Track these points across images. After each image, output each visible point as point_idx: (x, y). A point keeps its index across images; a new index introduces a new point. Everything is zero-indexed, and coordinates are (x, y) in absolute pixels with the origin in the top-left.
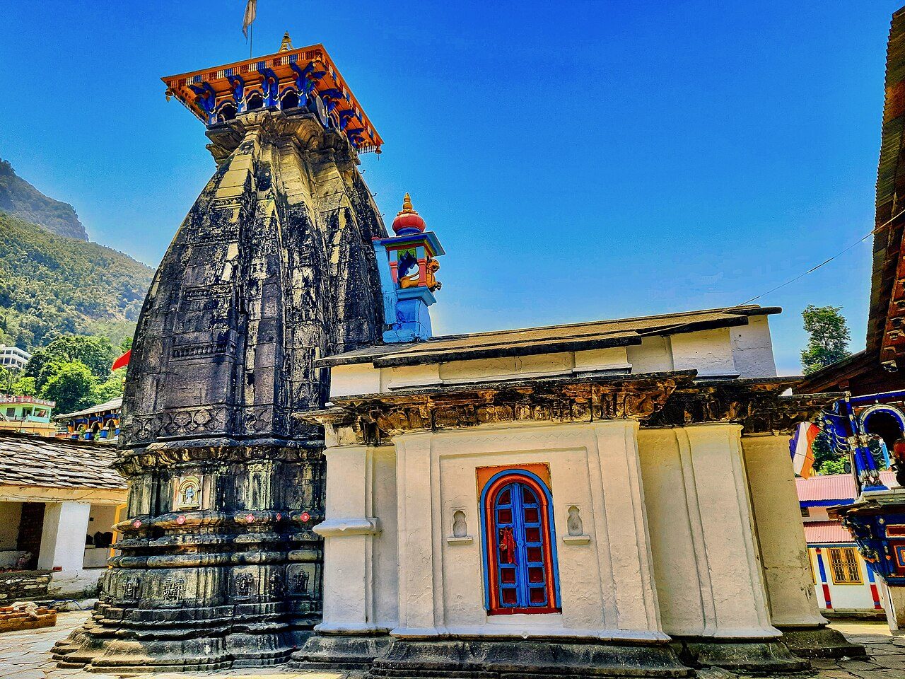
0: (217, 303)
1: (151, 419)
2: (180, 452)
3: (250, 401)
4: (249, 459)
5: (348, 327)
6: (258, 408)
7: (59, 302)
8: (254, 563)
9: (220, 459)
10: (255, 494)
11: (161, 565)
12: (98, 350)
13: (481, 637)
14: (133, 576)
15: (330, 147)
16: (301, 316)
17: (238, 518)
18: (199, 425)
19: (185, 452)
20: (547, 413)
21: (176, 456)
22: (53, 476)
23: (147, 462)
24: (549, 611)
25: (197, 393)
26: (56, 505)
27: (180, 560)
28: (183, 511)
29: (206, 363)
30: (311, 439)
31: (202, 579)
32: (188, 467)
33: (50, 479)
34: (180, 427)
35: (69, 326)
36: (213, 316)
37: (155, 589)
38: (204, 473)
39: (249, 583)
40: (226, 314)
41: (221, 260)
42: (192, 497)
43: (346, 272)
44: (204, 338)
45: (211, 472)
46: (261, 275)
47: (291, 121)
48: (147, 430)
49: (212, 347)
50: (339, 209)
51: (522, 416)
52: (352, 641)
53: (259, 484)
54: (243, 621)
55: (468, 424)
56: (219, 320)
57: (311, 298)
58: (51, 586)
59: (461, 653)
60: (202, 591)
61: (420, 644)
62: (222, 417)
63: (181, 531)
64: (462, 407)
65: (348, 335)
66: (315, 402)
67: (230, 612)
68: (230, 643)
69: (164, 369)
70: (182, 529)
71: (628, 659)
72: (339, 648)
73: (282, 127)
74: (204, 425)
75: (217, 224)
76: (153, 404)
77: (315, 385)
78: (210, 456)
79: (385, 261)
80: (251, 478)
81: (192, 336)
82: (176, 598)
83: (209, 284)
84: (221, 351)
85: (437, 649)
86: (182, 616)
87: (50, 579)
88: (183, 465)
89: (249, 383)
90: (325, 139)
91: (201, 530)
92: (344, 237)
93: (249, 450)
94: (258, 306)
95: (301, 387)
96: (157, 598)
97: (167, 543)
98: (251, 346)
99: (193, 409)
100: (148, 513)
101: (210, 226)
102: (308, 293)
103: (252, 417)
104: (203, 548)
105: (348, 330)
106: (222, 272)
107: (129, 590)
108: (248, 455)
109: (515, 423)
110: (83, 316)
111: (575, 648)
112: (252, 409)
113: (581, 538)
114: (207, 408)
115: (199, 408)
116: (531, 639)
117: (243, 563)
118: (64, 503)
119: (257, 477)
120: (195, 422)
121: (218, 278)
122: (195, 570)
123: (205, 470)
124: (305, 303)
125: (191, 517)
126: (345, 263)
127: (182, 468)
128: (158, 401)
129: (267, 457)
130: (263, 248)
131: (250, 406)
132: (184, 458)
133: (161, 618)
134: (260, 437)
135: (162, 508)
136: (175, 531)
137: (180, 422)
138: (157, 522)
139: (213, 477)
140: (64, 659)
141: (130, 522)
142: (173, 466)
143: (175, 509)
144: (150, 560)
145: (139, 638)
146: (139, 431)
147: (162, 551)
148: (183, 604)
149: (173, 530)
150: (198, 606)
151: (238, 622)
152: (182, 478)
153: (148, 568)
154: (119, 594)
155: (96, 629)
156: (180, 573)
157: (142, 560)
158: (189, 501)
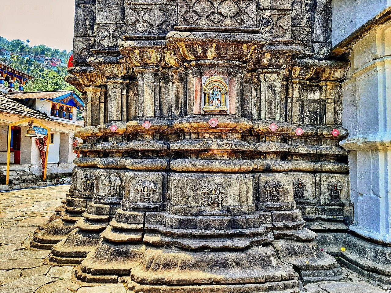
1: (150, 10)
2: (205, 47)
10: (270, 103)
11: (194, 169)
14: (148, 179)
17: (259, 127)
18: (225, 17)
19: (211, 47)
21: (200, 50)
23: (150, 59)
27: (216, 165)
28: (207, 114)
31: (243, 186)
32: (212, 66)
34: (201, 16)
37: (191, 195)
38: (229, 74)
42: (218, 99)
48: (146, 21)
54: (285, 228)
62: (252, 10)
63: (207, 135)
66: (307, 21)
67: (268, 219)
68: (282, 251)
70: (208, 133)
74: (231, 17)
78: (240, 57)
80: (263, 87)
82: (218, 205)
86: (233, 224)
88: (207, 63)
91: (231, 136)
93: (268, 56)
96: (194, 203)
97: (199, 146)
100: (152, 114)
104: (235, 154)
107: (145, 193)
108: (266, 62)
112: (267, 13)
117: (268, 170)
119: (271, 87)
120: (221, 14)
122: (234, 176)
123: (231, 71)
125: (222, 120)
129: (284, 66)
131: (266, 9)
132: (209, 54)
133: (208, 227)
134: (279, 43)
135: (165, 112)
136: (199, 134)
137: (200, 11)
138: (181, 123)
139: (237, 79)
140: (84, 270)
141: (132, 123)
142: (193, 63)
143: (196, 110)
144: (177, 164)
145: (187, 249)
146: (136, 22)
147: (181, 154)
148: (229, 211)
149: (196, 133)
150: (243, 214)
151: (279, 228)
152: (204, 78)
153: (169, 170)
154: (133, 196)
155: (108, 233)
156: (219, 178)
157: (161, 163)
158: (215, 103)
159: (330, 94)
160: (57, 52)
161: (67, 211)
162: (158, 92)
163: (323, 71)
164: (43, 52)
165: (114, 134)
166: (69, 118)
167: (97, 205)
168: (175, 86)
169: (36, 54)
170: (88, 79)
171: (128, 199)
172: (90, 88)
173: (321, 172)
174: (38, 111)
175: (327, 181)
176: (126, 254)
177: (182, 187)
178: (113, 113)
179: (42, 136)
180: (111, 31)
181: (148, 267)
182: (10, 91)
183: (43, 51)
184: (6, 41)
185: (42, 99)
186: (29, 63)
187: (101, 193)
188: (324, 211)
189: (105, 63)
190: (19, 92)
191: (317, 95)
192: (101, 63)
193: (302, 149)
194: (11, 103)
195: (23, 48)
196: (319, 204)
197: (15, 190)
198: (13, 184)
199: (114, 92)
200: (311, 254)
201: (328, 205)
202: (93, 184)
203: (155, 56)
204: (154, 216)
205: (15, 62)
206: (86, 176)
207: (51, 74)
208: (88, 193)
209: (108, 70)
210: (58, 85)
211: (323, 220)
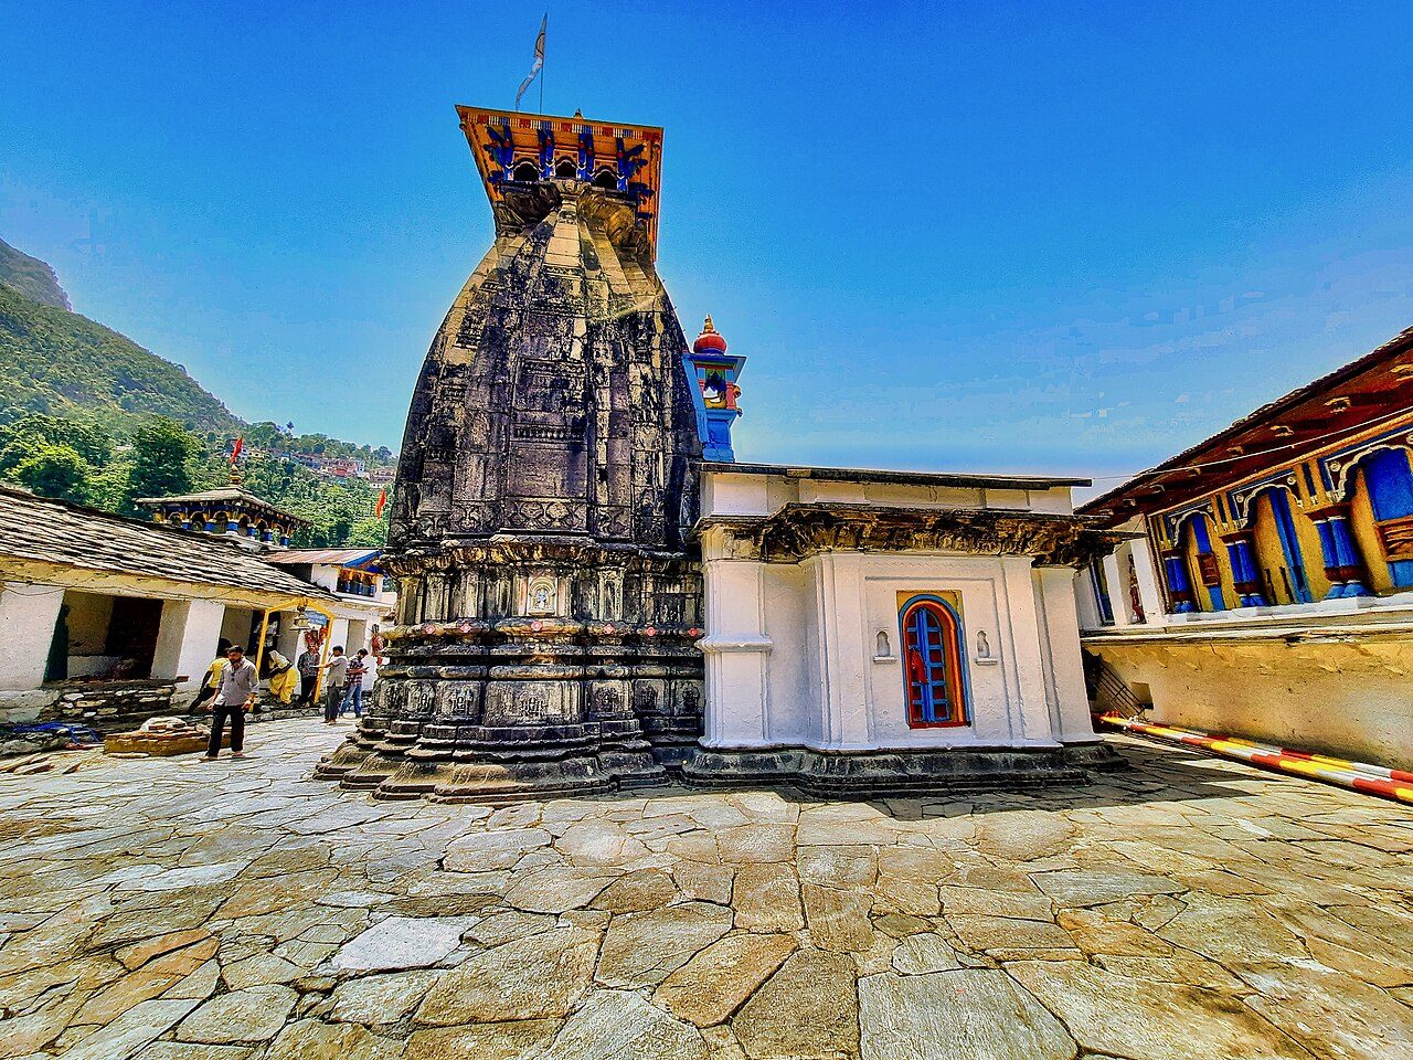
0: (567, 383)
1: (478, 507)
2: (531, 550)
3: (603, 500)
4: (601, 565)
5: (677, 436)
6: (612, 508)
7: (25, 375)
8: (615, 678)
9: (577, 562)
10: (608, 603)
11: (514, 676)
12: (89, 438)
13: (910, 749)
14: (463, 689)
15: (634, 245)
16: (641, 416)
17: (593, 629)
18: (553, 519)
19: (538, 549)
20: (966, 544)
21: (525, 552)
22: (180, 569)
23: (475, 557)
24: (958, 724)
25: (550, 482)
26: (181, 604)
27: (537, 671)
28: (532, 617)
29: (559, 449)
30: (659, 549)
31: (567, 693)
32: (539, 567)
33: (178, 571)
34: (529, 519)
35: (39, 404)
36: (564, 397)
37: (509, 704)
38: (558, 575)
39: (613, 698)
40: (580, 397)
41: (567, 335)
42: (545, 601)
43: (670, 378)
44: (555, 420)
45: (566, 574)
46: (608, 362)
47: (608, 203)
48: (473, 518)
49: (565, 432)
50: (653, 311)
51: (944, 545)
52: (758, 757)
53: (613, 593)
54: (614, 738)
55: (898, 548)
56: (572, 402)
57: (652, 398)
58: (175, 698)
59: (899, 765)
60: (567, 706)
61: (860, 759)
62: (582, 512)
63: (531, 639)
64: (904, 529)
65: (677, 445)
66: (660, 510)
67: (597, 730)
68: (605, 762)
69: (493, 450)
70: (531, 637)
71: (1042, 764)
72: (745, 764)
73: (596, 206)
74: (560, 520)
75: (554, 293)
76: (480, 487)
77: (659, 493)
78: (568, 558)
79: (695, 376)
80: (601, 585)
81: (539, 416)
82: (537, 714)
83: (554, 359)
84: (576, 438)
85: (878, 762)
86: (551, 734)
87: (173, 690)
88: (534, 564)
89: (602, 479)
90: (630, 237)
91: (556, 640)
92: (663, 342)
93: (604, 554)
94: (606, 395)
95: (644, 493)
96: (511, 713)
97: (519, 651)
98: (601, 439)
99: (546, 500)
100: (474, 616)
101: (546, 293)
102: (648, 393)
103: (606, 518)
104: (562, 659)
105: (677, 441)
106: (571, 346)
107: (459, 705)
108: (602, 560)
109: (937, 551)
110: (60, 397)
111: (995, 757)
112: (605, 509)
113: (987, 659)
114: (563, 500)
115: (553, 500)
116: (954, 749)
117: (602, 676)
118: (193, 601)
119: (609, 585)
120: (548, 516)
121: (565, 356)
122: (557, 683)
123: (560, 571)
124: (645, 402)
125: (547, 624)
126: (668, 369)
127: (532, 567)
128: (487, 486)
129: (623, 564)
130: (605, 332)
131: (604, 506)
132: (535, 555)
133: (524, 737)
134: (616, 541)
135: (490, 612)
136: (523, 638)
137: (528, 514)
138: (502, 627)
139: (567, 580)
140: (383, 789)
141: (453, 625)
142: (519, 564)
143: (521, 614)
144: (496, 671)
145: (497, 761)
146: (462, 519)
147: (504, 660)
148: (548, 721)
149: (520, 637)
150: (566, 723)
151: (607, 739)
152: (531, 579)
153: (489, 679)
154: (445, 708)
155: (415, 751)
156: (540, 686)
157: (478, 670)
158: (542, 605)
159: (690, 588)
160: (351, 448)
161: (364, 735)
162: (483, 590)
163: (679, 564)
164: (319, 449)
165: (431, 637)
166: (369, 593)
167: (403, 723)
168: (503, 584)
169: (306, 451)
170: (404, 569)
171: (439, 712)
172: (407, 579)
173: (677, 677)
174: (315, 584)
175: (681, 688)
176: (433, 771)
177: (499, 696)
178: (432, 612)
179: (318, 628)
180: (436, 519)
181: (454, 781)
182: (266, 547)
183: (318, 447)
184: (242, 424)
185: (323, 565)
186: (289, 469)
187: (410, 708)
188: (677, 723)
189: (426, 555)
190: (281, 548)
191: (677, 589)
192: (421, 556)
193: (654, 653)
194: (267, 572)
195: (279, 438)
196: (672, 714)
197: (263, 721)
198: (260, 711)
199: (435, 587)
200: (637, 764)
201: (683, 715)
202: (400, 698)
203: (480, 554)
204: (467, 729)
205: (258, 466)
206: (393, 688)
207: (332, 493)
208: (393, 710)
209: (429, 563)
210: (346, 514)
211: (673, 732)
